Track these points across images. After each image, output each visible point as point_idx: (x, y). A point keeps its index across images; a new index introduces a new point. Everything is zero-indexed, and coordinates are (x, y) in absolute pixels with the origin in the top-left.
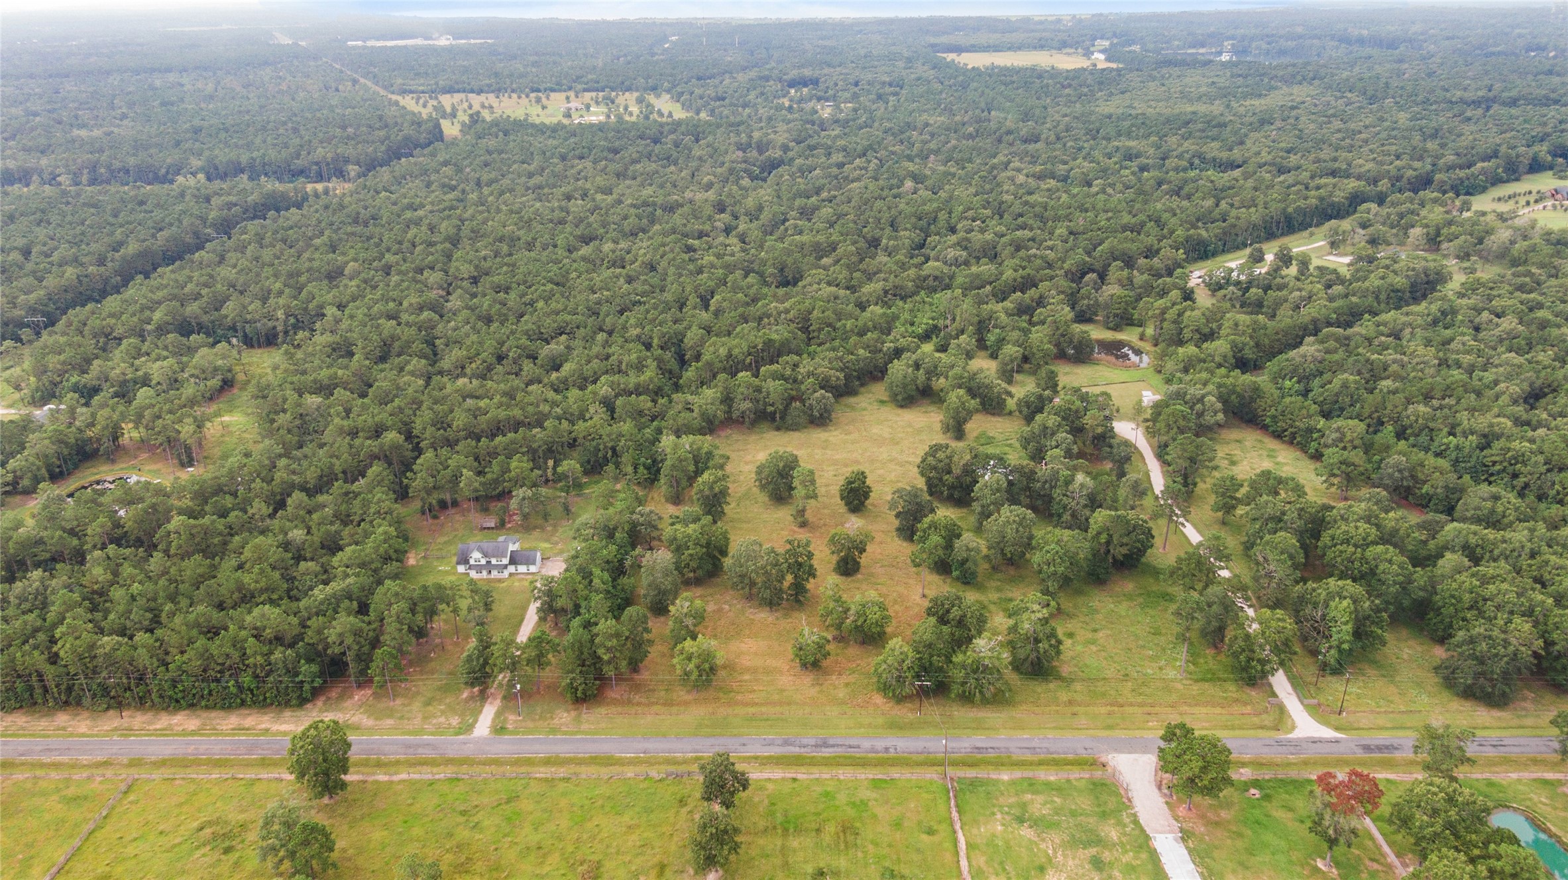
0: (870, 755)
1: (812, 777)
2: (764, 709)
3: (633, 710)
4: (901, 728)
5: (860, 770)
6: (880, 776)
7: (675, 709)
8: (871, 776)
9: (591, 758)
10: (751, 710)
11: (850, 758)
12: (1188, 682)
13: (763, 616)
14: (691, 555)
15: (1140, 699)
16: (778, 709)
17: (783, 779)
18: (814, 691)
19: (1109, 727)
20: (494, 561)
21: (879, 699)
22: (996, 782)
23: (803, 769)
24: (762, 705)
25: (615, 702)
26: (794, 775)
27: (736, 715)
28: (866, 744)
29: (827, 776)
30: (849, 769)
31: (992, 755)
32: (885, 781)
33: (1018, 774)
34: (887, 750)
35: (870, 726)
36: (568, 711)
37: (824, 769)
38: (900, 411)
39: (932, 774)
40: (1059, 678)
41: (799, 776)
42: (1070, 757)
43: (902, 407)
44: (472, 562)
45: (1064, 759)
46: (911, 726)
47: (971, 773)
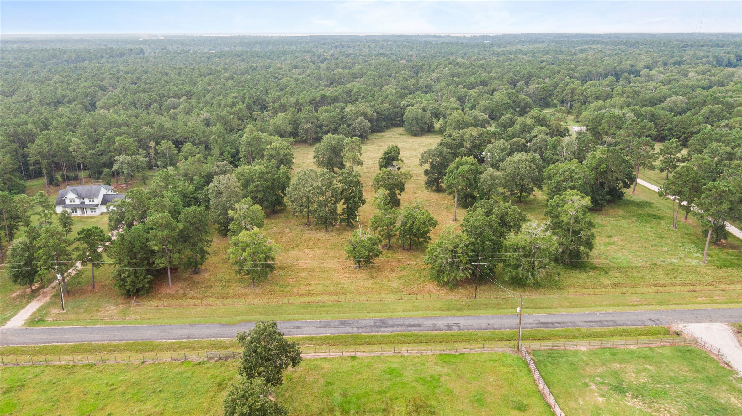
0: (432, 333)
1: (373, 354)
2: (319, 298)
3: (185, 302)
4: (458, 310)
5: (424, 347)
6: (447, 352)
7: (228, 301)
8: (438, 352)
9: (126, 345)
10: (307, 299)
11: (412, 335)
12: (712, 268)
13: (320, 235)
14: (256, 186)
15: (678, 281)
16: (334, 298)
17: (341, 358)
18: (369, 283)
19: (661, 303)
20: (87, 201)
21: (433, 288)
22: (575, 353)
23: (362, 348)
24: (317, 294)
25: (168, 296)
26: (353, 354)
27: (290, 304)
28: (428, 323)
29: (391, 353)
30: (414, 348)
31: (559, 329)
32: (455, 356)
33: (596, 344)
34: (449, 327)
35: (427, 308)
36: (117, 305)
37: (386, 347)
38: (414, 138)
39: (502, 348)
40: (594, 268)
41: (358, 355)
42: (641, 327)
43: (415, 135)
44: (68, 202)
45: (636, 330)
46: (469, 307)
47: (546, 345)
